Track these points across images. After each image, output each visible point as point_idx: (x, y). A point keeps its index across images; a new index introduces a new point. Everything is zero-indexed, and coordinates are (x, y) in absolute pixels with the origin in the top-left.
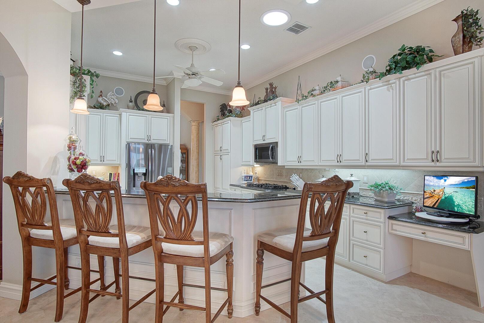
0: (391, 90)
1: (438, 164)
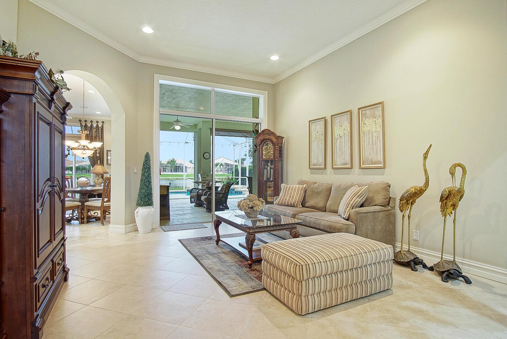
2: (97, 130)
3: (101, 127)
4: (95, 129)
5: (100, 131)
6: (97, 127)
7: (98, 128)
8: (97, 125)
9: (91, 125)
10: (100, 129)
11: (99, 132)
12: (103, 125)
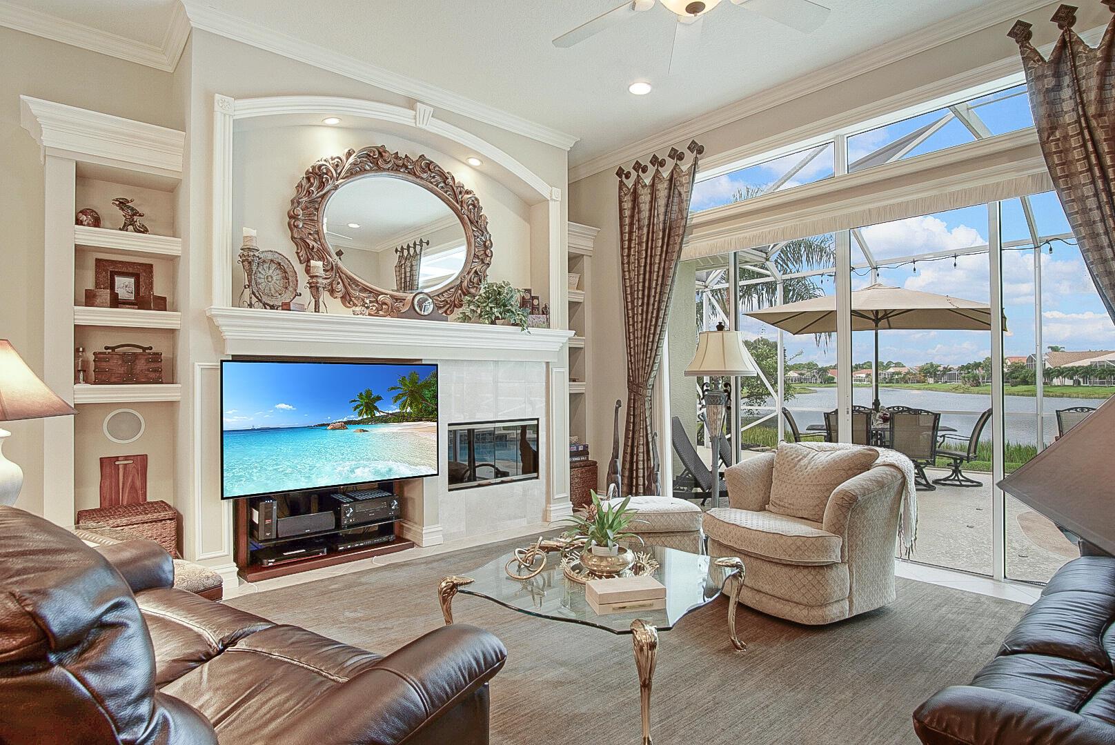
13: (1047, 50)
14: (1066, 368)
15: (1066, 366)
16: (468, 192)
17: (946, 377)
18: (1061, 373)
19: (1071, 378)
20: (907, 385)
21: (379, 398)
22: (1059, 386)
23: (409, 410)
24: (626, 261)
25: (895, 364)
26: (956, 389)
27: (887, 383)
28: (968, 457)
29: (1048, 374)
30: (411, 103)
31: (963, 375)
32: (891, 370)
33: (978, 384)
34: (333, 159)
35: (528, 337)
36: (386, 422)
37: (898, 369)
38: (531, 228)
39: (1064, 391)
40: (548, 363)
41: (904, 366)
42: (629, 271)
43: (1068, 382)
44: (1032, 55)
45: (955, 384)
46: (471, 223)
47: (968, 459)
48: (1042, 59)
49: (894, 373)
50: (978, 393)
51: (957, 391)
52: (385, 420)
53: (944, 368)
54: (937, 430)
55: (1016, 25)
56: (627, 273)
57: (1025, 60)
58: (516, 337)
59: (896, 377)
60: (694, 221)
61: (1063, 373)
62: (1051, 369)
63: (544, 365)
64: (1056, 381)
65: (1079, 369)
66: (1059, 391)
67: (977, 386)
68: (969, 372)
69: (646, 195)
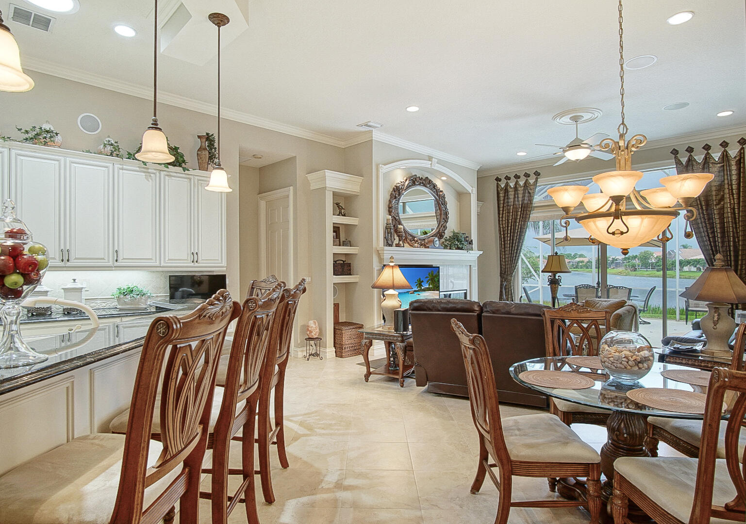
0: (150, 180)
1: (196, 264)
2: (723, 166)
3: (735, 157)
4: (719, 165)
5: (734, 168)
6: (723, 157)
7: (728, 161)
8: (723, 153)
9: (706, 156)
10: (733, 163)
11: (730, 171)
12: (743, 148)
13: (684, 160)
14: (692, 260)
15: (692, 258)
16: (441, 191)
17: (614, 265)
18: (688, 263)
19: (695, 267)
20: (587, 270)
21: (423, 281)
22: (687, 272)
23: (431, 286)
24: (501, 220)
25: (579, 255)
26: (620, 273)
27: (574, 268)
28: (644, 310)
29: (681, 263)
30: (430, 158)
31: (625, 264)
32: (577, 259)
33: (635, 270)
34: (402, 182)
35: (469, 255)
36: (425, 291)
37: (581, 259)
38: (460, 205)
39: (691, 274)
40: (470, 266)
41: (586, 257)
42: (502, 224)
43: (693, 269)
44: (679, 162)
45: (620, 269)
46: (442, 204)
47: (644, 311)
48: (683, 164)
49: (579, 262)
50: (635, 276)
51: (622, 275)
52: (424, 290)
53: (613, 258)
54: (630, 297)
55: (673, 150)
56: (501, 225)
57: (676, 163)
58: (465, 255)
59: (581, 264)
60: (535, 205)
61: (690, 263)
62: (682, 260)
63: (469, 266)
64: (686, 269)
65: (700, 261)
66: (687, 275)
67: (635, 271)
68: (629, 262)
69: (512, 192)
